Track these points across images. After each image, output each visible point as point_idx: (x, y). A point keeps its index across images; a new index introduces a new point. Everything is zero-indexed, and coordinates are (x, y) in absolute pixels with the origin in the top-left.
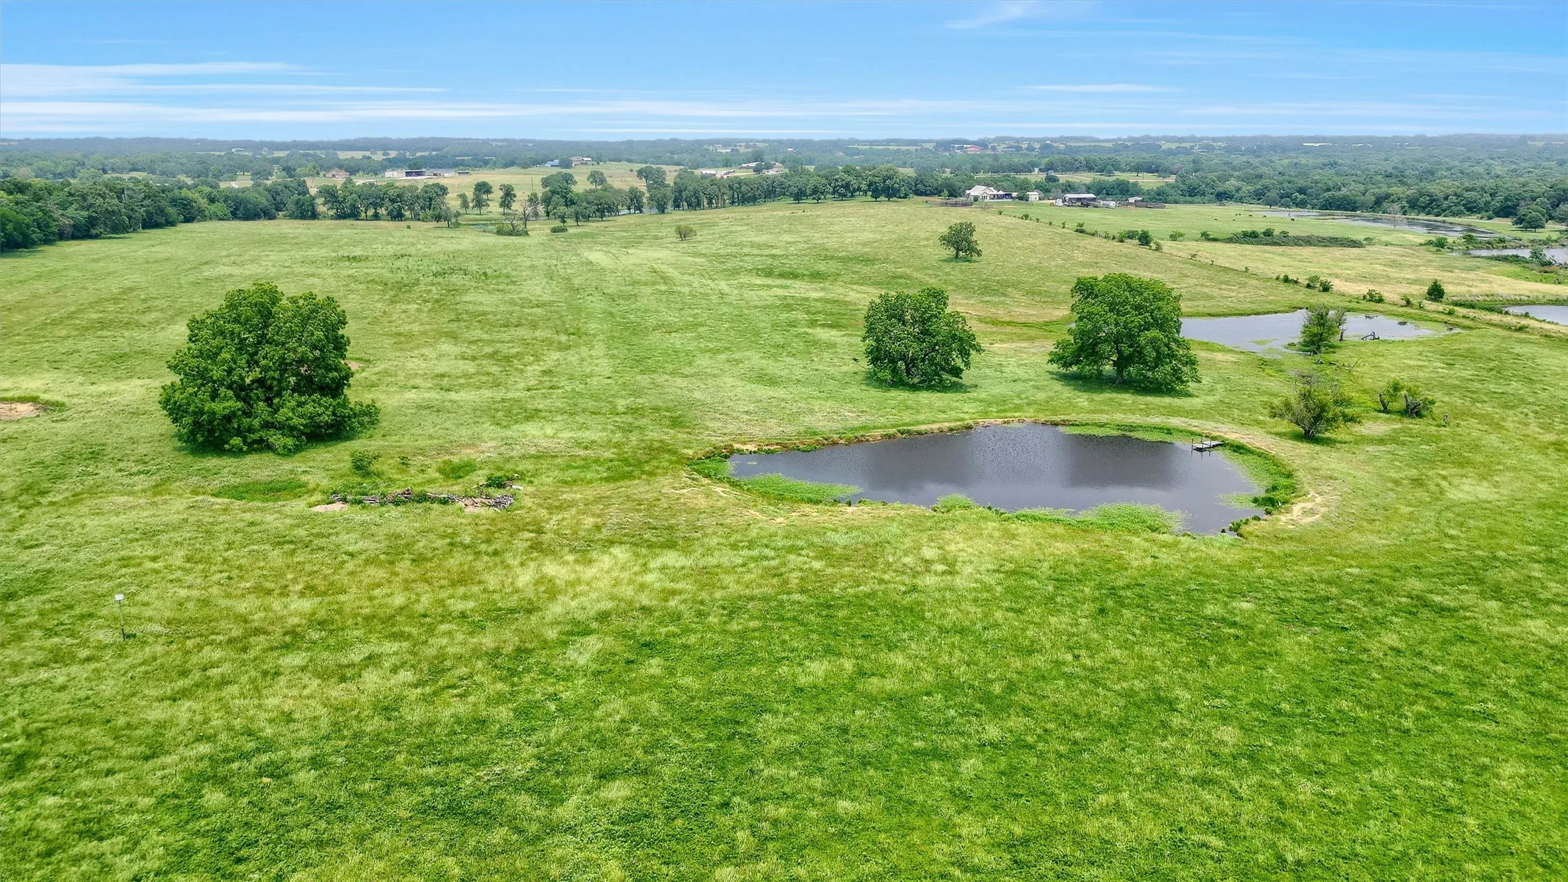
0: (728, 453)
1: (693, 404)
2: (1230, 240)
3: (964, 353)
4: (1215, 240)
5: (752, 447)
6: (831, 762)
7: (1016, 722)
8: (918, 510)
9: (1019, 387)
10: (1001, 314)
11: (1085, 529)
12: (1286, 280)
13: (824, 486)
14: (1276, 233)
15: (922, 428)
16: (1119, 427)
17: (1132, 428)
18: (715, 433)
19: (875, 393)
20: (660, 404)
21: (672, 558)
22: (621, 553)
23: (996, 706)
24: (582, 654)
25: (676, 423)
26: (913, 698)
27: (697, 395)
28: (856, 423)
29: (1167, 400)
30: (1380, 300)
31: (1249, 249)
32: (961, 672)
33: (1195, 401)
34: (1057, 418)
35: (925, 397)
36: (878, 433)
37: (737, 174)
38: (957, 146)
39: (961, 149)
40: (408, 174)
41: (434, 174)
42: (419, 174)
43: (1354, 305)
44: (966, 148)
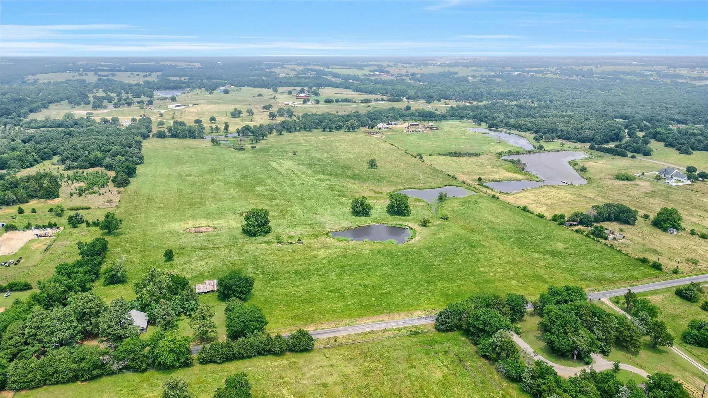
0: (330, 232)
1: (322, 222)
2: (445, 155)
3: (370, 209)
4: (441, 155)
5: (334, 231)
6: (352, 270)
7: (370, 266)
8: (361, 242)
9: (380, 214)
10: (380, 190)
11: (384, 244)
12: (449, 175)
13: (347, 238)
14: (457, 153)
15: (362, 226)
16: (394, 224)
17: (396, 225)
18: (328, 228)
19: (353, 217)
20: (316, 222)
21: (329, 251)
22: (322, 250)
23: (368, 265)
24: (324, 262)
25: (320, 226)
26: (360, 265)
27: (322, 220)
28: (351, 225)
29: (405, 217)
30: (465, 183)
31: (449, 158)
32: (365, 262)
33: (410, 217)
34: (384, 223)
35: (363, 218)
36: (354, 227)
37: (296, 103)
38: (378, 73)
39: (379, 75)
40: (176, 106)
41: (185, 105)
42: (180, 106)
43: (459, 185)
44: (382, 75)
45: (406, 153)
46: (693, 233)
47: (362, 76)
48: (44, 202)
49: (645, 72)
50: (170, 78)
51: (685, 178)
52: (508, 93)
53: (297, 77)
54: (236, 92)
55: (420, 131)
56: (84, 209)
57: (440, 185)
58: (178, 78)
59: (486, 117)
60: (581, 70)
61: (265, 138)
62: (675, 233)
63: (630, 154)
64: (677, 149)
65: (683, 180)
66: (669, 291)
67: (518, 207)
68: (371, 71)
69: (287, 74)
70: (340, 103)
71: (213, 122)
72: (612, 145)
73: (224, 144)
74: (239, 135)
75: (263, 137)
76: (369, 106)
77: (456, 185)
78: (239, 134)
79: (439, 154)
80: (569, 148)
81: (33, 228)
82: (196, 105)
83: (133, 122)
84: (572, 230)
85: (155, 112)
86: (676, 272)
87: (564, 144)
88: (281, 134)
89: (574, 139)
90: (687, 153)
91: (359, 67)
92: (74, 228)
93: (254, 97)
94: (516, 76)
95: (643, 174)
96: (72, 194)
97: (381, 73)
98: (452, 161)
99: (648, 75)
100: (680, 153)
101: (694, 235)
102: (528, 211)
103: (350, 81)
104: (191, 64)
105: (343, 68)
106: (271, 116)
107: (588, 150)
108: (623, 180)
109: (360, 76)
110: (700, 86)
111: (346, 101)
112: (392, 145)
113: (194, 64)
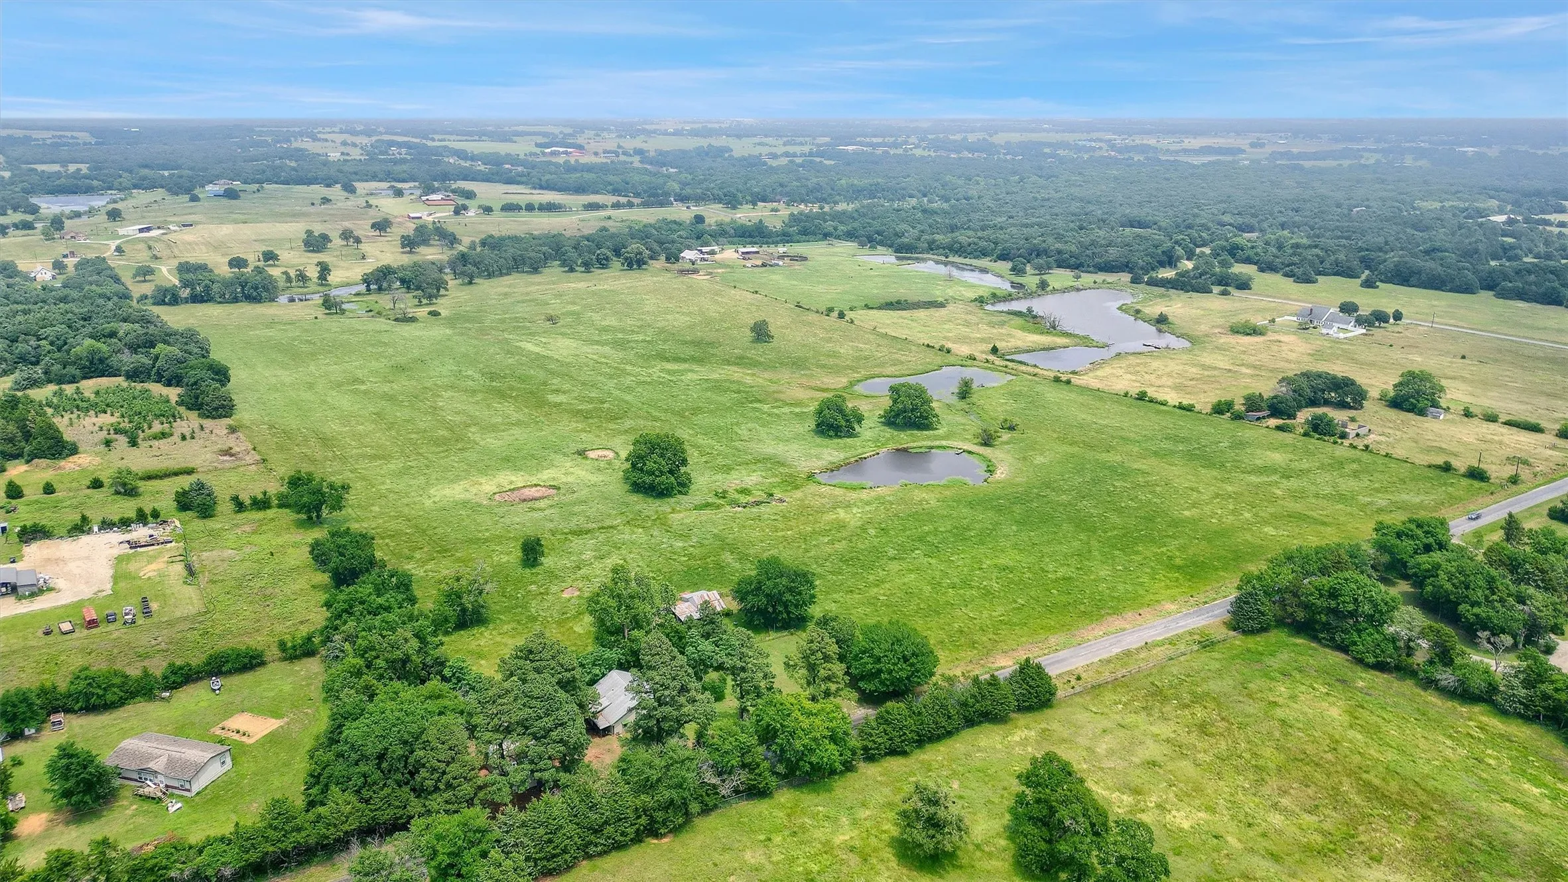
0: (812, 474)
1: (774, 455)
2: (880, 308)
4: (872, 308)
5: (818, 471)
10: (819, 383)
11: (948, 486)
12: (928, 346)
16: (927, 448)
17: (931, 447)
18: (800, 466)
19: (829, 442)
20: (764, 457)
21: (856, 510)
22: (840, 510)
24: (872, 532)
25: (780, 464)
27: (770, 451)
28: (842, 457)
29: (931, 432)
30: (975, 359)
31: (893, 315)
33: (941, 431)
34: (904, 446)
37: (438, 215)
38: (561, 150)
39: (566, 153)
40: (141, 230)
41: (159, 228)
42: (148, 229)
43: (965, 363)
44: (570, 153)
45: (800, 307)
46: (1467, 414)
47: (526, 155)
48: (48, 466)
49: (1088, 144)
50: (40, 167)
51: (1352, 324)
52: (871, 185)
53: (372, 158)
54: (256, 195)
55: (778, 265)
56: (181, 473)
57: (931, 367)
58: (56, 168)
59: (879, 233)
60: (965, 139)
61: (442, 292)
62: (1441, 417)
63: (1216, 289)
64: (1286, 275)
65: (1350, 327)
66: (1533, 515)
67: (1126, 395)
68: (537, 145)
69: (342, 154)
70: (536, 213)
71: (271, 262)
72: (1168, 273)
73: (352, 311)
74: (369, 290)
75: (438, 290)
76: (610, 218)
77: (961, 363)
78: (368, 286)
79: (867, 307)
80: (1095, 282)
81: (96, 529)
82: (187, 226)
83: (57, 271)
84: (1267, 427)
85: (96, 246)
86: (1514, 480)
87: (1080, 277)
88: (470, 283)
89: (1088, 266)
90: (1309, 281)
91: (505, 138)
92: (204, 518)
93: (313, 204)
94: (855, 153)
95: (1273, 321)
96: (108, 443)
97: (569, 150)
98: (902, 317)
99: (1093, 149)
100: (1294, 281)
101: (1472, 417)
102: (1151, 401)
103: (507, 166)
104: (69, 134)
105: (466, 141)
106: (408, 245)
107: (1130, 284)
108: (1248, 334)
109: (522, 157)
110: (1203, 165)
111: (550, 208)
112: (757, 292)
113: (75, 134)
